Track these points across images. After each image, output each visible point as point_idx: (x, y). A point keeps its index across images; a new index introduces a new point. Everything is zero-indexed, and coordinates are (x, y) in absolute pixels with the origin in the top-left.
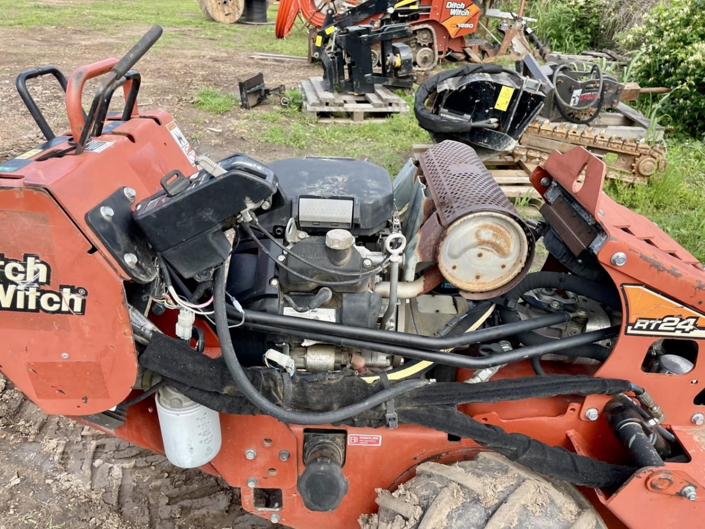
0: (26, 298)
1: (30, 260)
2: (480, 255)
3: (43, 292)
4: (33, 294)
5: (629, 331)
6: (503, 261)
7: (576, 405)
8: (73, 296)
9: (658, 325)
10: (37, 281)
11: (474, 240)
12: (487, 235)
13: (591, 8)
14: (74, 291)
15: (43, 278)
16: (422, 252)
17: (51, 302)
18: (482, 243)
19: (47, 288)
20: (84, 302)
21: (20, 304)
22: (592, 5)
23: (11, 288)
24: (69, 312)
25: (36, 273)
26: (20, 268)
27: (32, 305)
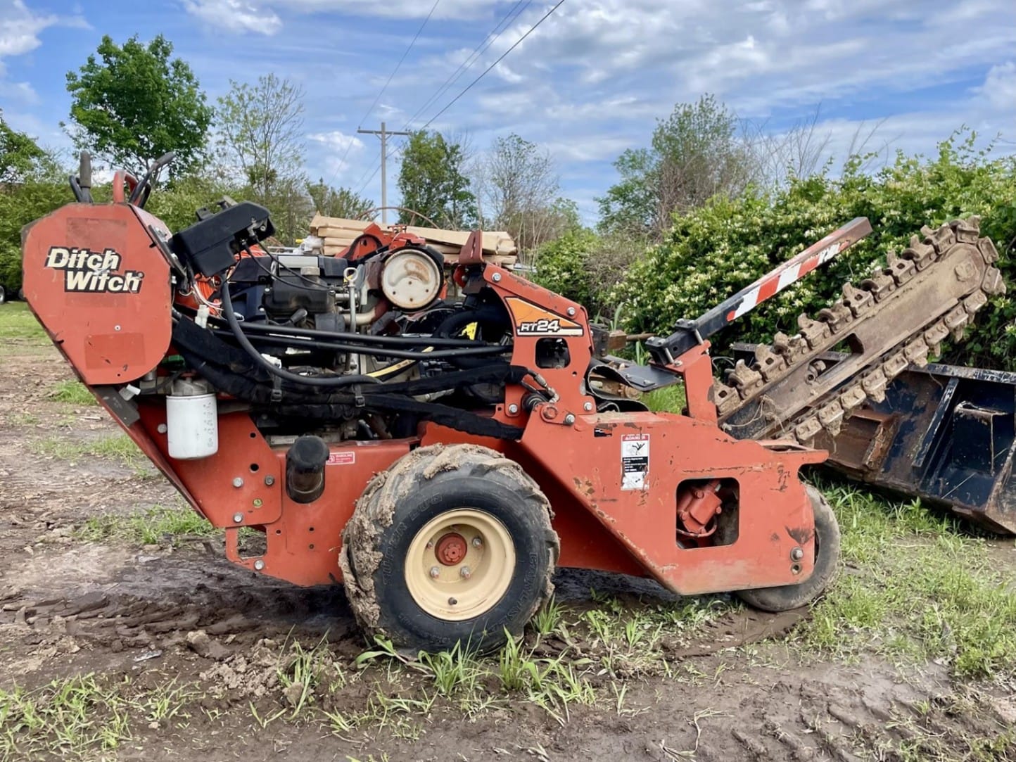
0: (99, 281)
1: (108, 253)
2: (410, 283)
3: (111, 276)
4: (104, 278)
5: (519, 334)
6: (426, 287)
7: (501, 405)
8: (134, 279)
9: (536, 327)
10: (109, 268)
11: (404, 271)
12: (412, 267)
13: (578, 280)
14: (135, 274)
15: (114, 266)
16: (370, 282)
17: (116, 284)
18: (410, 273)
19: (116, 273)
20: (140, 282)
21: (92, 287)
22: (577, 277)
23: (89, 274)
24: (128, 292)
25: (110, 262)
26: (100, 259)
27: (101, 287)
